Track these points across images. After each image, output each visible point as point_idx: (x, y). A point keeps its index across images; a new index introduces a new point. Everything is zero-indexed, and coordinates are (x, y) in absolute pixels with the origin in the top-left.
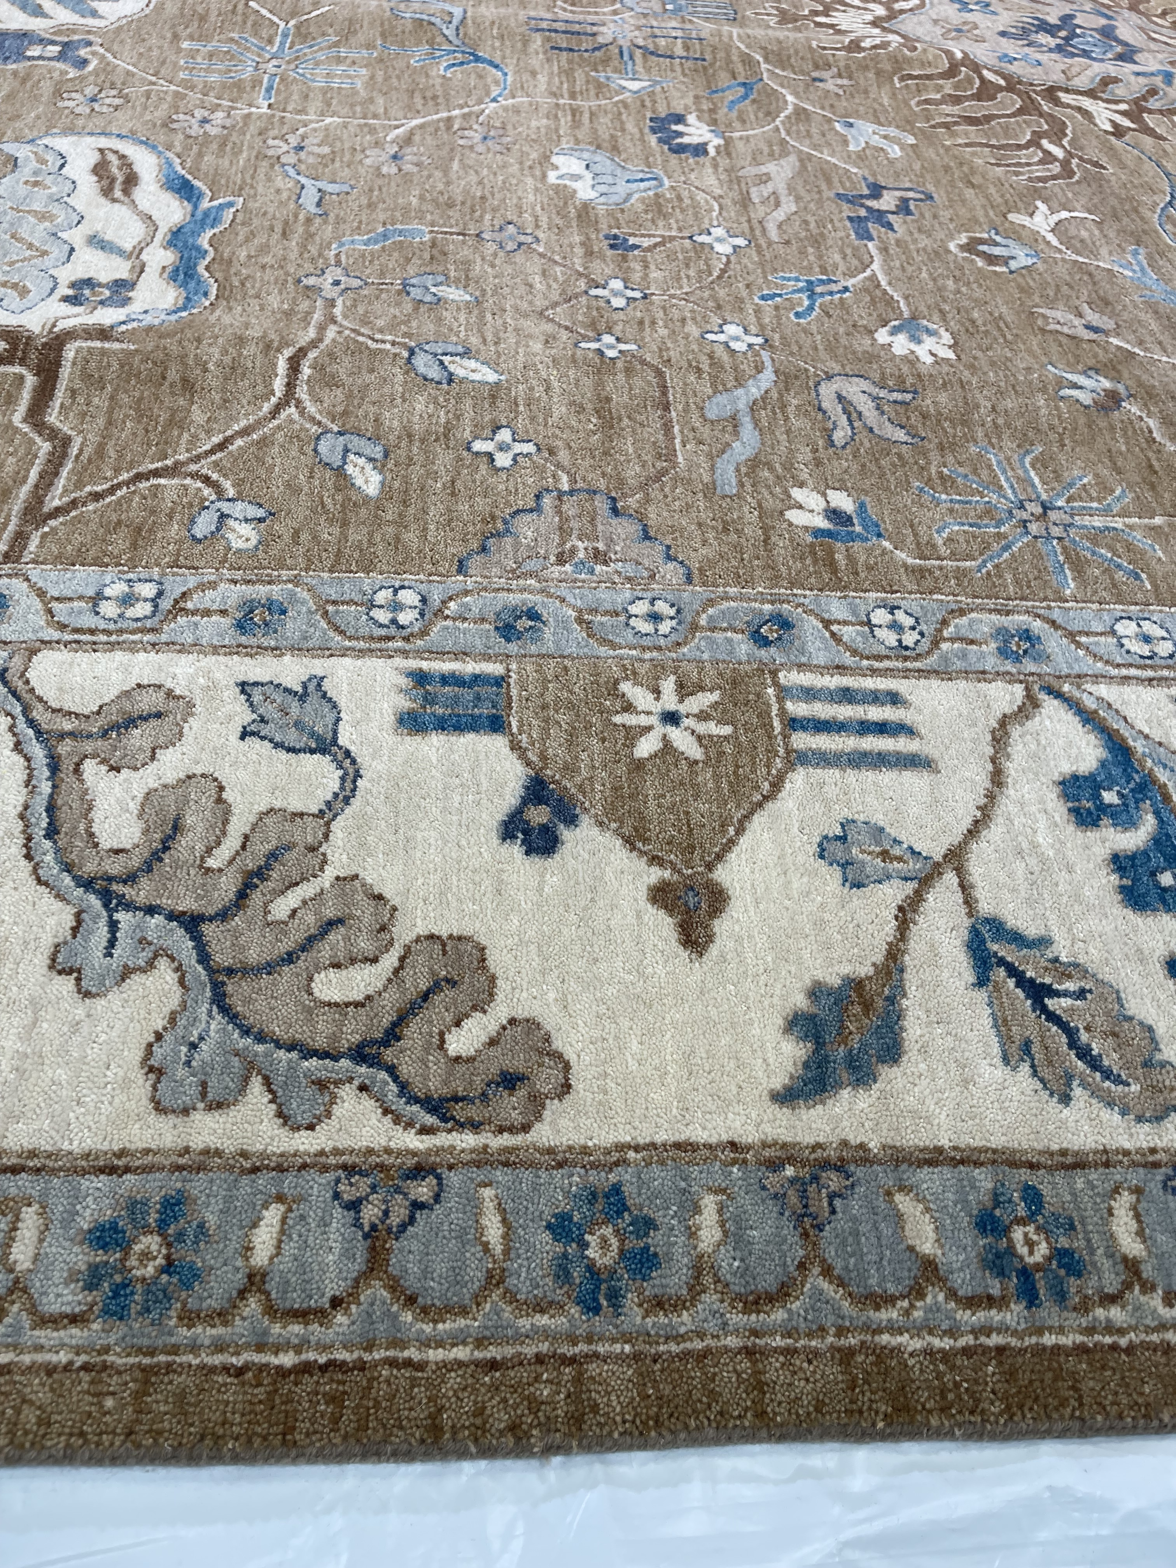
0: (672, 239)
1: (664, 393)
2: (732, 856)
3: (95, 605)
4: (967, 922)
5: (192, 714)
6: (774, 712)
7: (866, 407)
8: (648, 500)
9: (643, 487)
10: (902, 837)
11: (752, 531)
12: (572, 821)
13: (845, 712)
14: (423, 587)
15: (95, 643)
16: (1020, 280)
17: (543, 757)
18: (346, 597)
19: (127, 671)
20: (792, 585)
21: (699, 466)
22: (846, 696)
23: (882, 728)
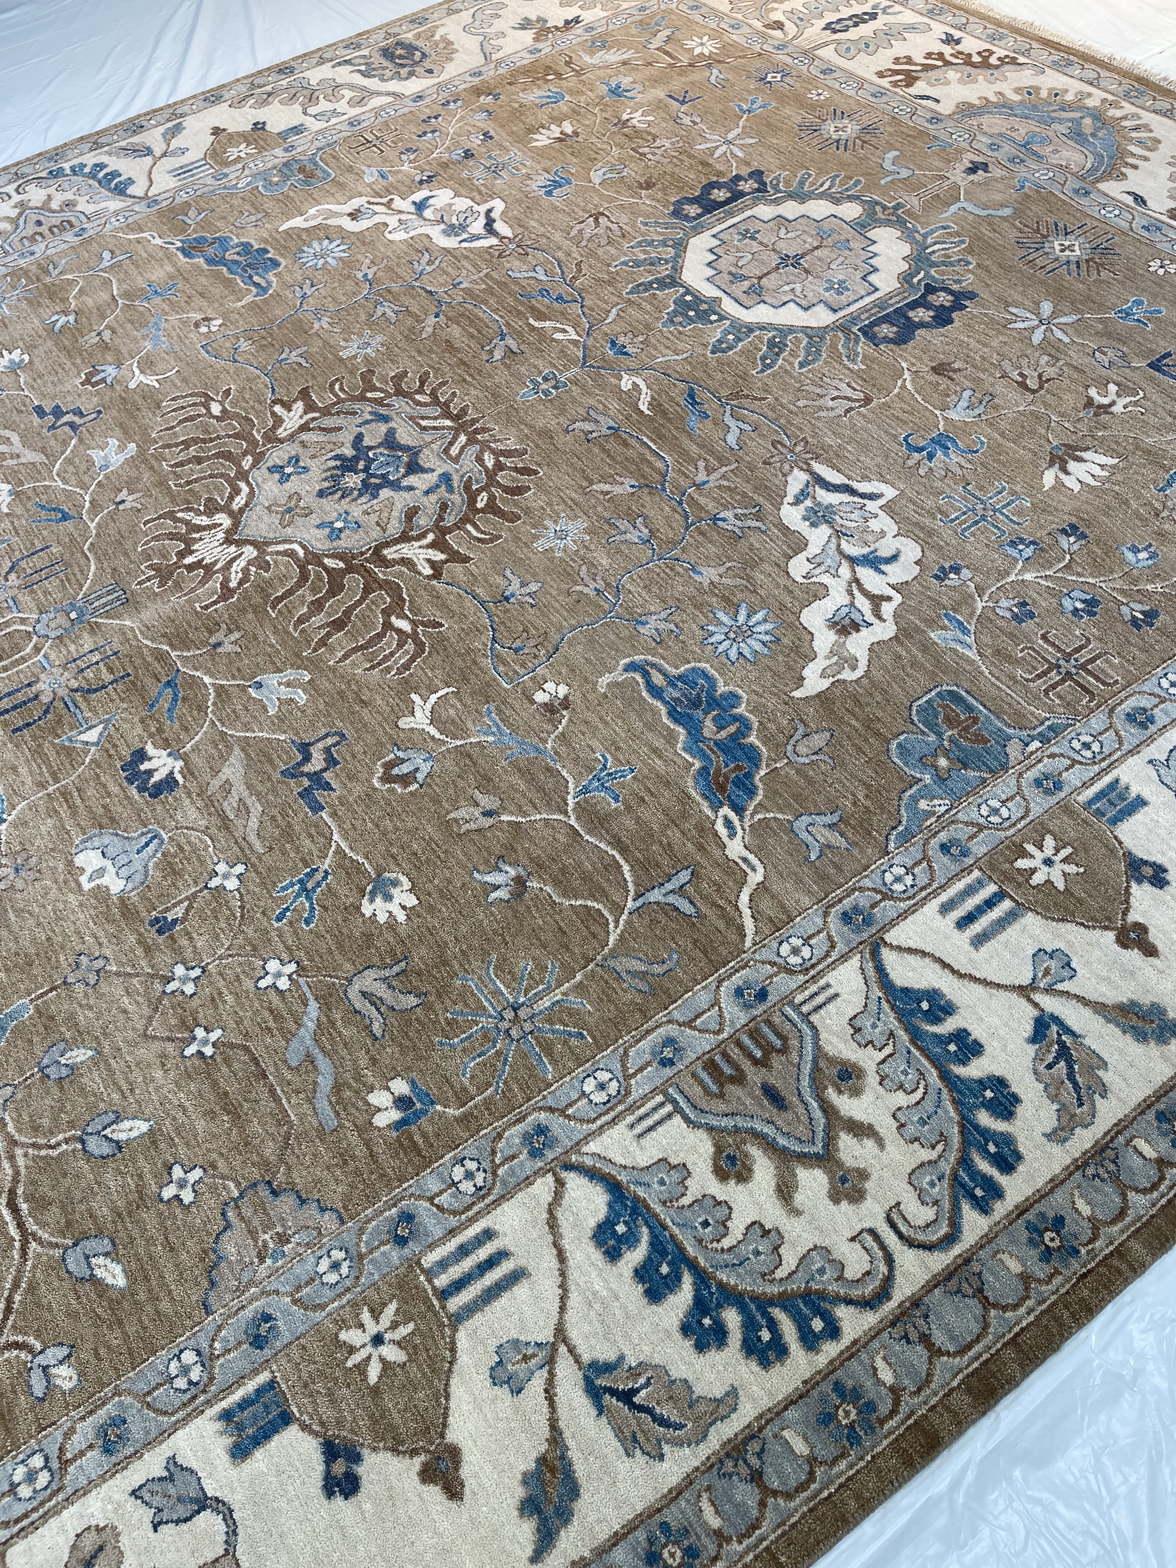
0: (194, 895)
1: (257, 1064)
2: (451, 1419)
3: (15, 1494)
4: (580, 1374)
5: (118, 1535)
6: (430, 1293)
7: (381, 990)
8: (289, 1168)
9: (281, 1159)
10: (529, 1339)
11: (360, 1151)
12: (357, 1458)
13: (468, 1264)
14: (192, 1342)
15: (33, 1523)
16: (429, 791)
17: (322, 1424)
18: (153, 1384)
19: (63, 1530)
20: (401, 1181)
21: (305, 1114)
22: (464, 1251)
23: (491, 1263)
